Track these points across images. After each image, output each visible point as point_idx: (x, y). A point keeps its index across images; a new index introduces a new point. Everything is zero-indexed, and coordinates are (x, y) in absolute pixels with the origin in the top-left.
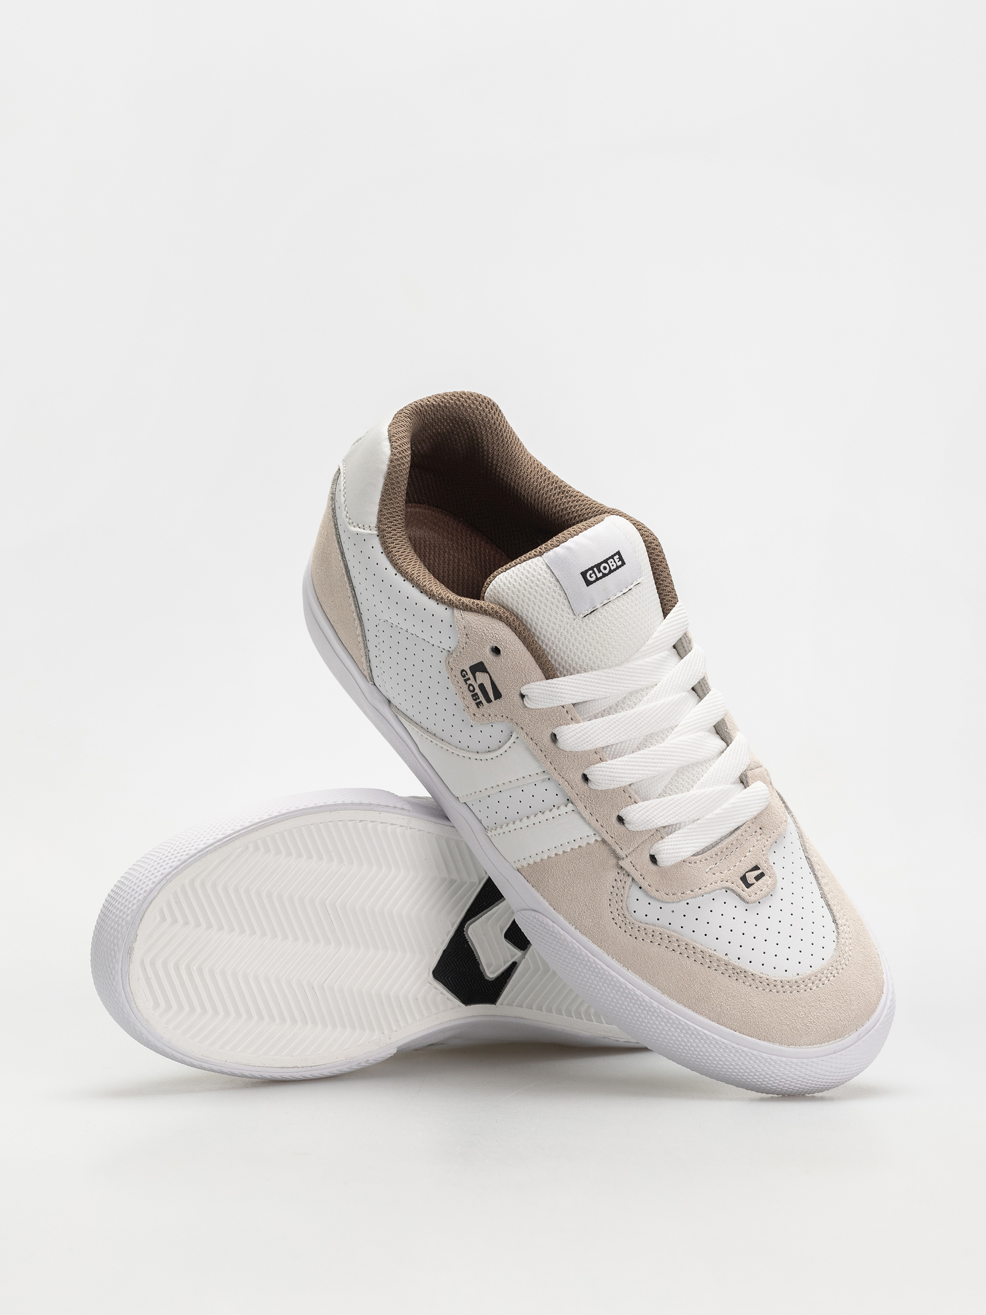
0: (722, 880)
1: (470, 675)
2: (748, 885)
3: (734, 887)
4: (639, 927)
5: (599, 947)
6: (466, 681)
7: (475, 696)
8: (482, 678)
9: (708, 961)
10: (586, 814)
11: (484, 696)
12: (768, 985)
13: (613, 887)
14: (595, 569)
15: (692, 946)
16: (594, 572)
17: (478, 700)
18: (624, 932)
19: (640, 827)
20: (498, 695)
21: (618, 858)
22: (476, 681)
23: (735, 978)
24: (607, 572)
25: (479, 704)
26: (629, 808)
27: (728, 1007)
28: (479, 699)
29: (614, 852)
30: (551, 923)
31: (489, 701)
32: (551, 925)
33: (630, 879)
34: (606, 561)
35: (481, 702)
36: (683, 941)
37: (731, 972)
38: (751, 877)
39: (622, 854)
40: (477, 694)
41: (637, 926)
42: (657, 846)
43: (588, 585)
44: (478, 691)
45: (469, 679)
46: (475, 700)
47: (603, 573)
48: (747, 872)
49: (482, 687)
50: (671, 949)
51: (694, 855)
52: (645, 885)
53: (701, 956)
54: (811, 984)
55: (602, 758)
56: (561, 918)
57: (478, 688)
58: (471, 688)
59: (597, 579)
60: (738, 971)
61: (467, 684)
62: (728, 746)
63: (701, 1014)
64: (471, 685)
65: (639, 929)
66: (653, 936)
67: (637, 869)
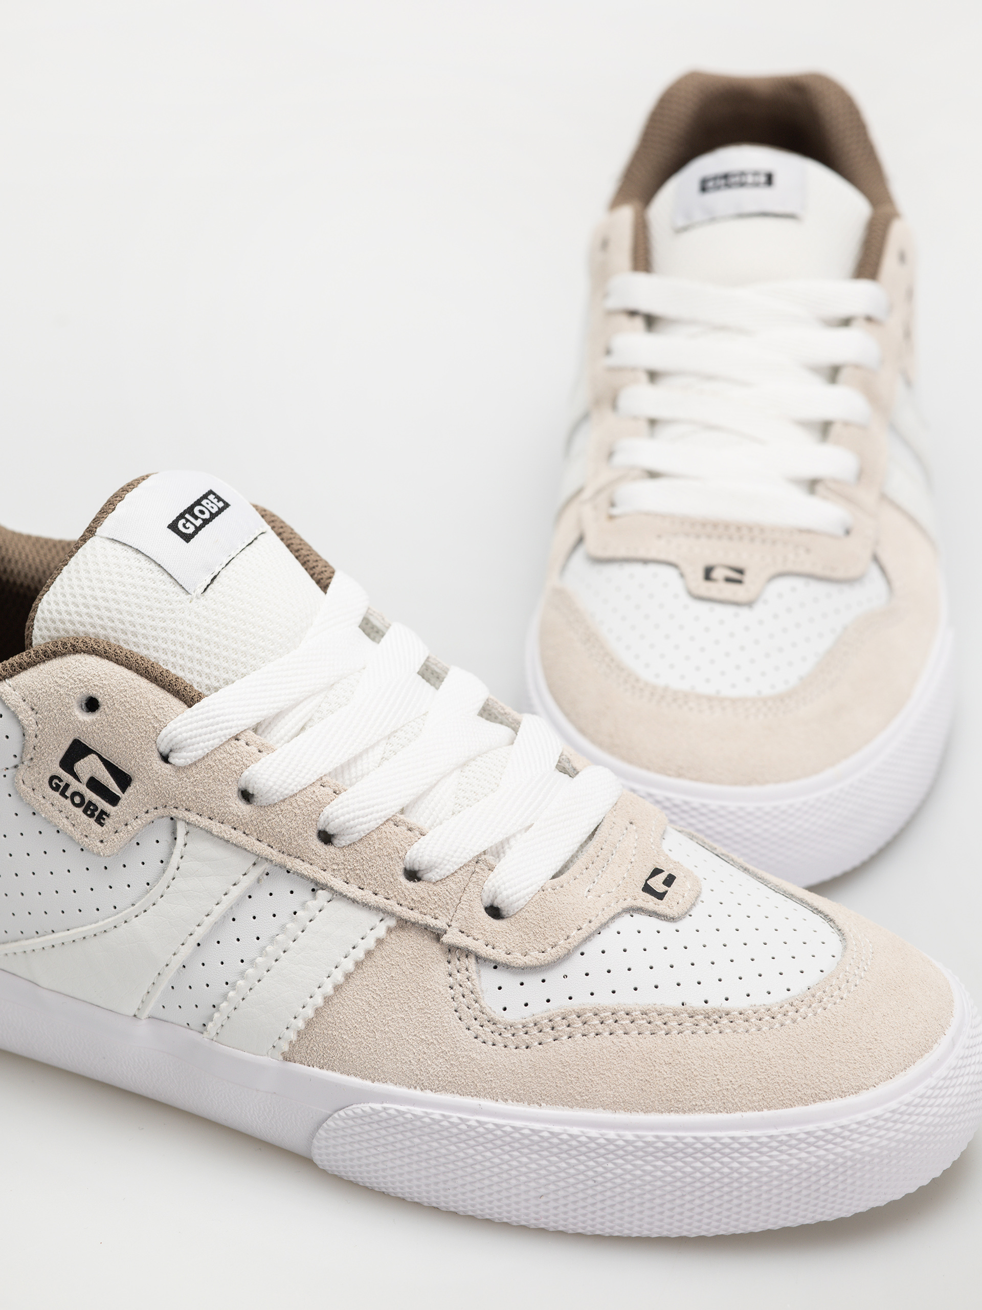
0: (617, 899)
1: (67, 777)
2: (661, 896)
3: (639, 903)
4: (524, 1027)
5: (475, 1097)
6: (63, 794)
7: (89, 809)
8: (88, 767)
9: (659, 1023)
10: (352, 890)
11: (103, 798)
12: (773, 1018)
13: (451, 988)
14: (187, 516)
15: (622, 1013)
16: (188, 521)
17: (97, 813)
18: (503, 1048)
19: (448, 867)
20: (124, 780)
21: (437, 936)
22: (79, 781)
23: (717, 1031)
24: (207, 516)
25: (101, 818)
26: (416, 845)
27: (730, 1078)
28: (96, 808)
29: (426, 928)
30: (378, 1106)
31: (113, 800)
32: (380, 1109)
33: (472, 960)
34: (198, 503)
35: (103, 812)
36: (605, 1010)
37: (706, 1024)
38: (657, 883)
39: (440, 924)
40: (90, 803)
41: (521, 1026)
42: (490, 884)
43: (188, 542)
44: (90, 796)
45: (67, 786)
46: (91, 816)
47: (203, 519)
48: (648, 880)
49: (94, 784)
50: (593, 1035)
51: (554, 877)
52: (501, 956)
53: (644, 1021)
54: (838, 991)
55: (337, 788)
56: (390, 1088)
57: (88, 790)
58: (77, 800)
59: (198, 529)
60: (716, 1017)
61: (66, 797)
62: (516, 730)
63: (692, 1109)
64: (75, 794)
65: (524, 1029)
66: (553, 1029)
67: (476, 937)
